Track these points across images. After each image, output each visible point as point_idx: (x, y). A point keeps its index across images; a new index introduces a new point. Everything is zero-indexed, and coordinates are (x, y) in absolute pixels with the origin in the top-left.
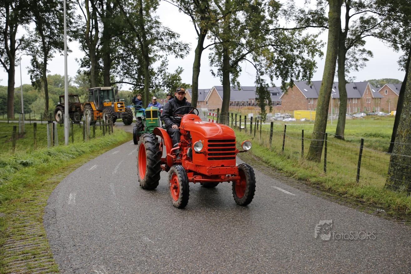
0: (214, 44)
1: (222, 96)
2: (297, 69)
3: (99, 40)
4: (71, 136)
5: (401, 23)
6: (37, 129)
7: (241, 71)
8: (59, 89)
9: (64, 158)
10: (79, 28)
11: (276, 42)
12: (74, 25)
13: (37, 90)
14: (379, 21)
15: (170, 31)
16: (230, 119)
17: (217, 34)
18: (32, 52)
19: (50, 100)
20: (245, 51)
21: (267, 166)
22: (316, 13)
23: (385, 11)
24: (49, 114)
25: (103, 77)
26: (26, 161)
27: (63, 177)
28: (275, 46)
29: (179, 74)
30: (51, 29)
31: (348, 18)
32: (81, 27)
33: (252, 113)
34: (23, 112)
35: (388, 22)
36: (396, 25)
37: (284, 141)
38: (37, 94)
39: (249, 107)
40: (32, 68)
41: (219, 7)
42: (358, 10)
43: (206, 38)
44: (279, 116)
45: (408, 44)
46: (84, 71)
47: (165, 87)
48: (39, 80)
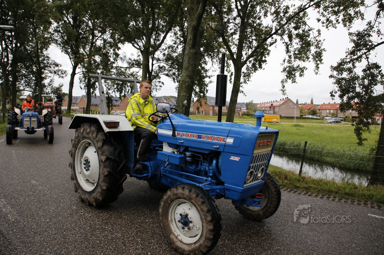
0: (83, 71)
1: (87, 100)
2: (128, 88)
3: (10, 64)
5: (176, 70)
7: (97, 87)
11: (117, 74)
14: (167, 68)
15: (56, 63)
17: (84, 67)
22: (137, 61)
23: (169, 64)
25: (11, 87)
29: (61, 87)
31: (153, 65)
35: (170, 69)
36: (174, 71)
41: (85, 52)
42: (157, 61)
43: (77, 68)
45: (179, 80)
47: (52, 94)
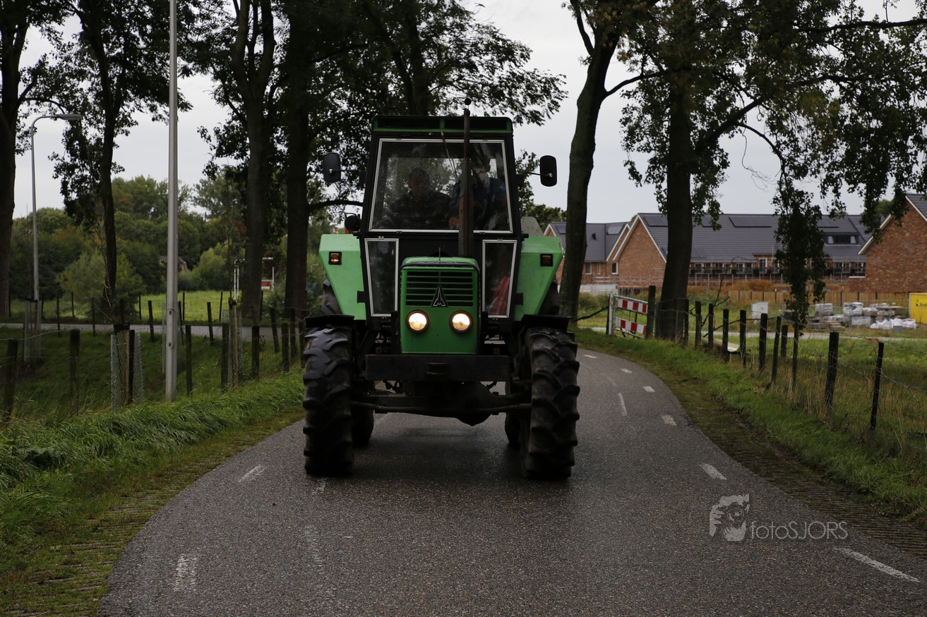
0: (641, 77)
1: (666, 246)
3: (276, 70)
4: (185, 373)
6: (80, 350)
7: (725, 164)
8: (148, 222)
9: (161, 441)
10: (214, 32)
11: (848, 67)
12: (198, 24)
13: (81, 227)
15: (498, 39)
16: (692, 320)
17: (648, 47)
18: (69, 109)
19: (121, 258)
20: (742, 101)
21: (819, 477)
24: (118, 302)
25: (285, 187)
26: (44, 449)
27: (158, 503)
28: (845, 80)
30: (128, 36)
32: (219, 30)
33: (763, 300)
34: (36, 297)
37: (876, 396)
38: (81, 239)
39: (753, 280)
40: (68, 160)
43: (614, 59)
44: (858, 310)
46: (227, 167)
48: (88, 196)
